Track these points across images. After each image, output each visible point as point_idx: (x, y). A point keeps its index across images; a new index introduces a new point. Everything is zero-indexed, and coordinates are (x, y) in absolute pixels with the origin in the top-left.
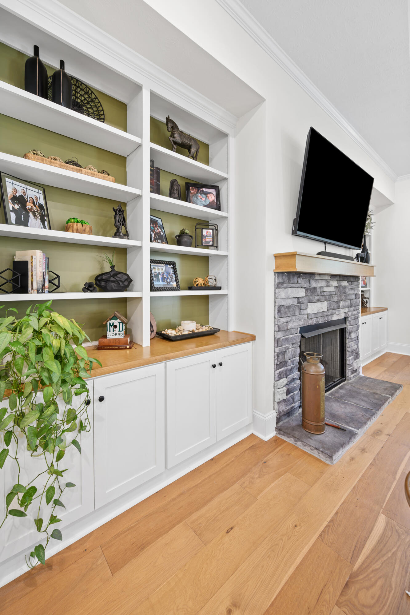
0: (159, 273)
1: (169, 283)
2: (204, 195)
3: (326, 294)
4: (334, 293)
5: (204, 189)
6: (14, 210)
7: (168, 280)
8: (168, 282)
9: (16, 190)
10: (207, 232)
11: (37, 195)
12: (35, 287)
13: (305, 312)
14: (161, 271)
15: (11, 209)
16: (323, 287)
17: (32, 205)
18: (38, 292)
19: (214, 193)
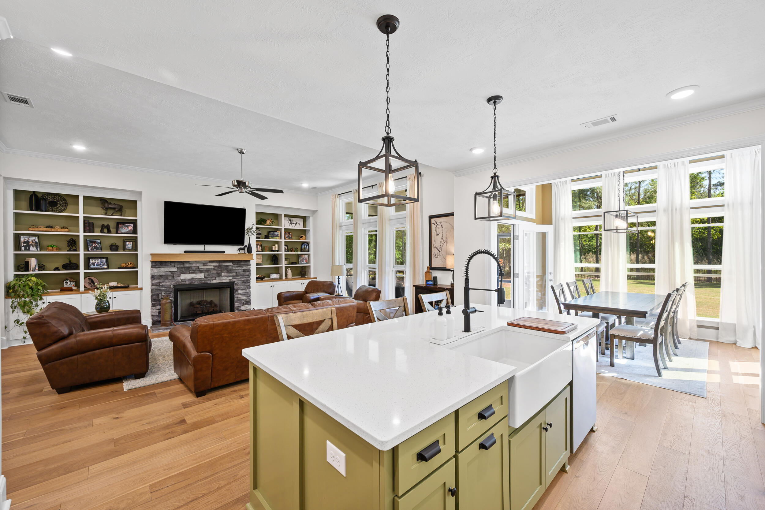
0: (95, 262)
1: (102, 266)
2: (126, 227)
3: (202, 270)
4: (213, 269)
5: (127, 224)
6: (24, 246)
7: (101, 265)
8: (100, 266)
9: (25, 239)
10: (129, 243)
11: (35, 239)
12: (31, 269)
13: (179, 278)
14: (96, 262)
15: (22, 246)
16: (198, 266)
17: (32, 243)
18: (33, 271)
19: (132, 226)
